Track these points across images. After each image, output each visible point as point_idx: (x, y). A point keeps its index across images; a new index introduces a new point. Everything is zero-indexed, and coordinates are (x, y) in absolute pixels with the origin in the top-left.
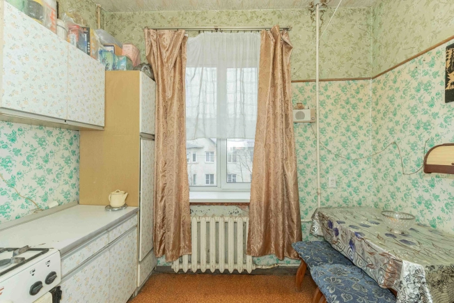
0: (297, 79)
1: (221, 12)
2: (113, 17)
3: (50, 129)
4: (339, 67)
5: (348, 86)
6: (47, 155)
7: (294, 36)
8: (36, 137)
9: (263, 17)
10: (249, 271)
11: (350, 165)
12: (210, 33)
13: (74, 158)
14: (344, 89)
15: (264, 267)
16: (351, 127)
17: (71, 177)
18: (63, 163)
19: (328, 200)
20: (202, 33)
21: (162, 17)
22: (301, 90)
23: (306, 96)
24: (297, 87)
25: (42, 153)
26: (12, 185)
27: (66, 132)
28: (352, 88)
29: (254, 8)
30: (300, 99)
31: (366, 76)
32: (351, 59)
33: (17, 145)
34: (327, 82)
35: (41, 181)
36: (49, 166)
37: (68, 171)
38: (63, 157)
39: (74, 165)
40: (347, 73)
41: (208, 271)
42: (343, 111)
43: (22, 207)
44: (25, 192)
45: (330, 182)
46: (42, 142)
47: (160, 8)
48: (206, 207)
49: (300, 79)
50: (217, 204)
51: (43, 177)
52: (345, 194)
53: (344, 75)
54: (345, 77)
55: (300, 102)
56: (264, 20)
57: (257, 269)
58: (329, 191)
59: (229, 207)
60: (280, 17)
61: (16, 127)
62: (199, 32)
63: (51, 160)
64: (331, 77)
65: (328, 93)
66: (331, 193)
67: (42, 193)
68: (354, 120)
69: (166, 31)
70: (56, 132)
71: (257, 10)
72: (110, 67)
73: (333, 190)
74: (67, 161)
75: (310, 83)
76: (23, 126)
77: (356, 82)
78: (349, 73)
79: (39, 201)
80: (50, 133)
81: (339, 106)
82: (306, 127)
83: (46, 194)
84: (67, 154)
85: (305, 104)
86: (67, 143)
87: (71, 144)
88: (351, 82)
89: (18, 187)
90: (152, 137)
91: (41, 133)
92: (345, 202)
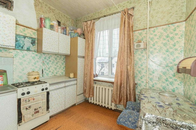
0: (138, 29)
1: (107, 9)
2: (77, 20)
3: (58, 55)
4: (162, 19)
5: (169, 28)
6: (57, 62)
7: (137, 10)
8: (54, 57)
9: (123, 6)
10: (113, 109)
11: (168, 70)
12: (103, 18)
13: (64, 63)
14: (165, 30)
15: (119, 109)
16: (169, 49)
17: (64, 68)
18: (61, 65)
19: (153, 86)
20: (100, 19)
21: (89, 17)
22: (140, 34)
23: (143, 37)
24: (139, 33)
25: (56, 62)
26: (49, 69)
27: (62, 56)
28: (171, 29)
29: (119, 3)
30: (139, 38)
31: (181, 20)
32: (170, 13)
33: (50, 59)
34: (155, 28)
35: (56, 69)
36: (57, 65)
37: (63, 67)
38: (61, 63)
39: (64, 65)
40: (167, 21)
41: (99, 105)
42: (164, 42)
43: (51, 74)
44: (52, 71)
45: (155, 78)
46: (56, 59)
47: (88, 14)
48: (101, 82)
49: (140, 29)
50: (104, 82)
51: (56, 68)
52: (164, 85)
53: (165, 22)
54: (166, 23)
55: (140, 40)
56: (124, 7)
57: (116, 109)
58: (154, 82)
59: (109, 83)
60: (130, 3)
61: (50, 55)
62: (99, 19)
63: (58, 64)
64: (157, 25)
65: (155, 33)
66: (155, 83)
67: (56, 72)
68: (171, 46)
69: (89, 21)
70: (59, 56)
71: (121, 3)
72: (72, 37)
73: (156, 82)
74: (63, 64)
75: (145, 30)
76: (52, 55)
77: (174, 25)
78: (169, 21)
79: (55, 74)
80: (58, 57)
81: (162, 39)
82: (142, 51)
83: (57, 72)
84: (62, 62)
85: (142, 40)
86: (63, 59)
87: (64, 59)
88: (170, 25)
89: (50, 69)
90: (84, 57)
91: (56, 57)
92: (164, 89)
